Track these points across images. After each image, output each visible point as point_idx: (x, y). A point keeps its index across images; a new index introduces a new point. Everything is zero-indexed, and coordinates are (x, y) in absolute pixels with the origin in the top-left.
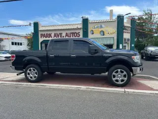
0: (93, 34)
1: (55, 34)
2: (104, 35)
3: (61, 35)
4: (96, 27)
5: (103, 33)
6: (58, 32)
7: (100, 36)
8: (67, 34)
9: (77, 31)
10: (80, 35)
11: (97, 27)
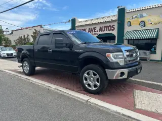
0: (130, 26)
1: (89, 29)
2: (144, 26)
3: (95, 30)
4: (134, 16)
5: (143, 24)
6: (92, 27)
7: (139, 28)
8: (101, 28)
9: (111, 24)
10: (114, 28)
11: (136, 17)
